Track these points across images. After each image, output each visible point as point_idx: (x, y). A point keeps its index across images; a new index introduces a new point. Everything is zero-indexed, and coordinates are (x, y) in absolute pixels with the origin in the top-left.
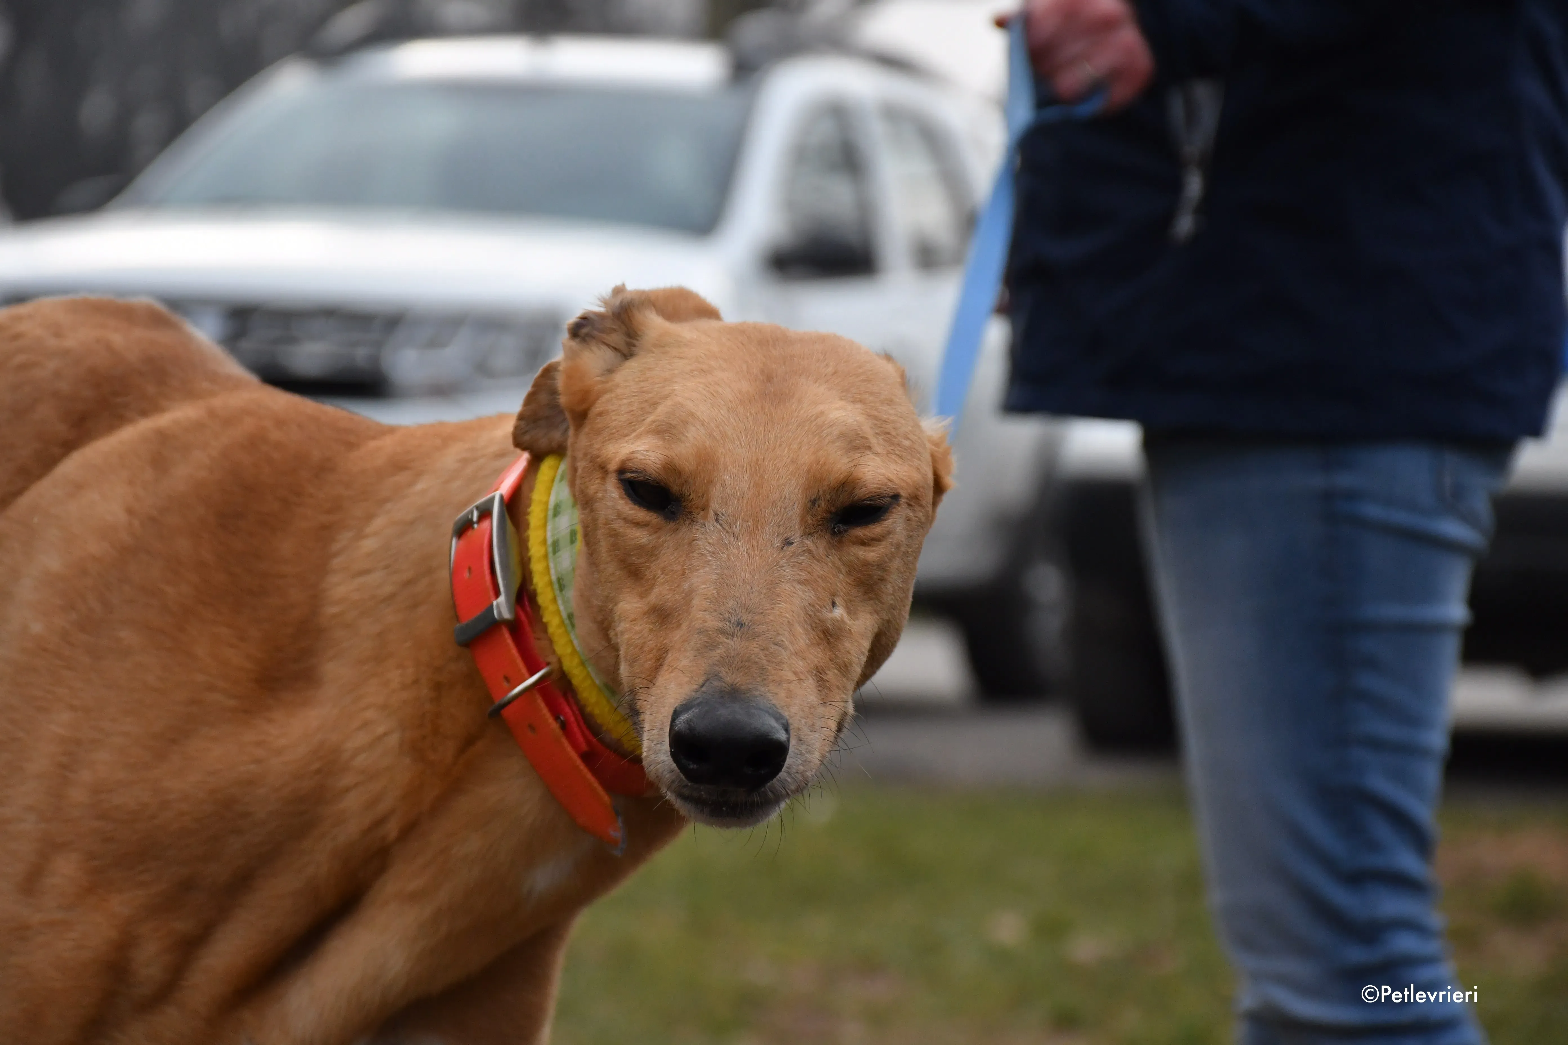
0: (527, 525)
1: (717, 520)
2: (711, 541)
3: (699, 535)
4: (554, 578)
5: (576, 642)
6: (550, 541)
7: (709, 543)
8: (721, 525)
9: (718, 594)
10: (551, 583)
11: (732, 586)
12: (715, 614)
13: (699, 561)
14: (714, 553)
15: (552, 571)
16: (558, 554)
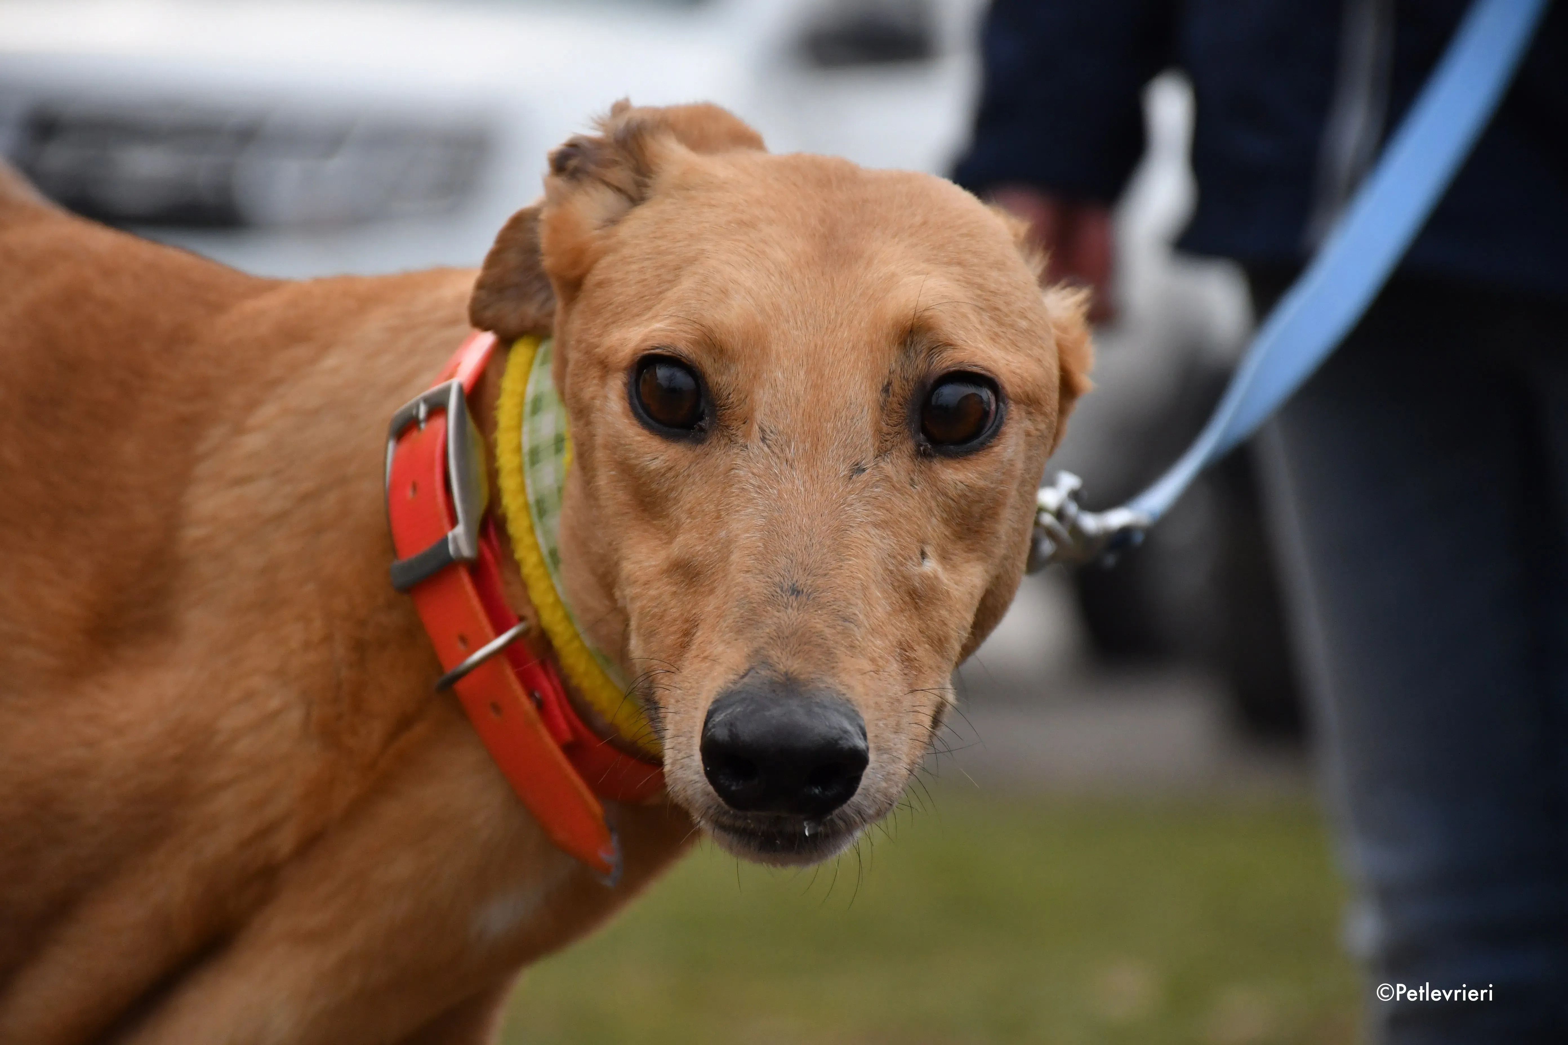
0: (495, 425)
1: (763, 439)
2: (755, 471)
3: (739, 461)
4: (531, 499)
5: (559, 589)
6: (526, 448)
7: (753, 474)
8: (769, 447)
9: (765, 547)
10: (526, 506)
12: (761, 577)
13: (739, 499)
14: (759, 487)
15: (529, 490)
16: (537, 467)
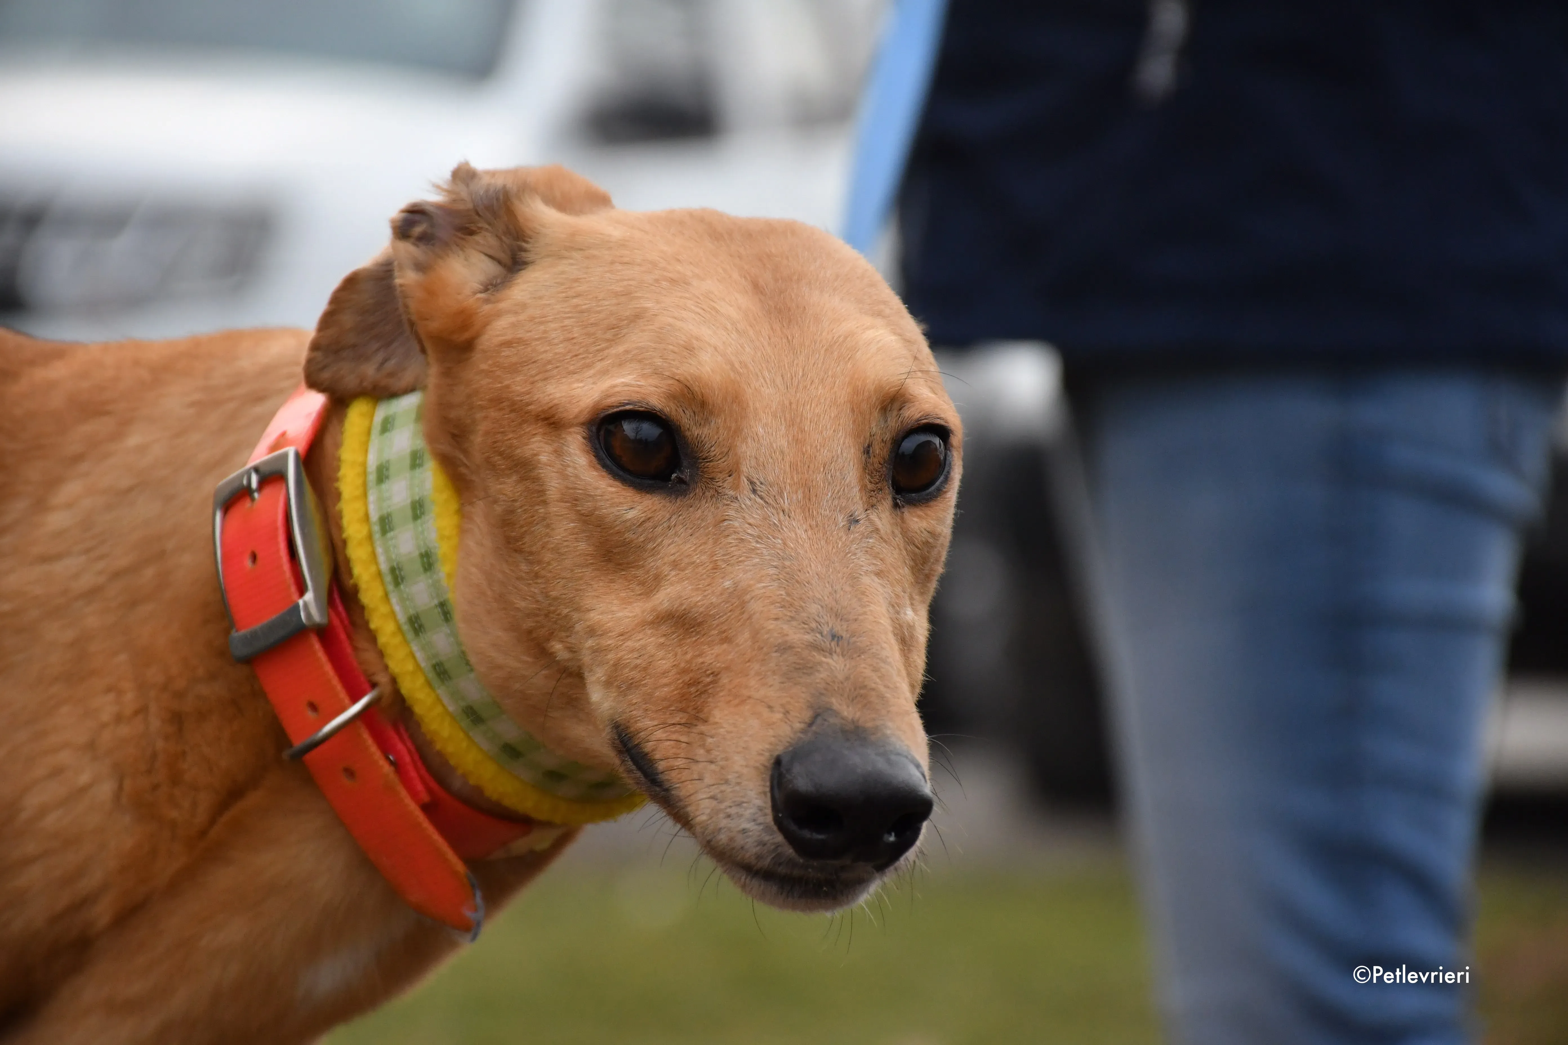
1: (754, 491)
2: (751, 521)
3: (732, 513)
4: (384, 567)
6: (374, 517)
7: (750, 524)
8: (762, 498)
9: (788, 594)
10: (379, 574)
11: (807, 585)
12: (794, 623)
13: (739, 550)
14: (759, 537)
15: (381, 559)
16: (390, 535)
